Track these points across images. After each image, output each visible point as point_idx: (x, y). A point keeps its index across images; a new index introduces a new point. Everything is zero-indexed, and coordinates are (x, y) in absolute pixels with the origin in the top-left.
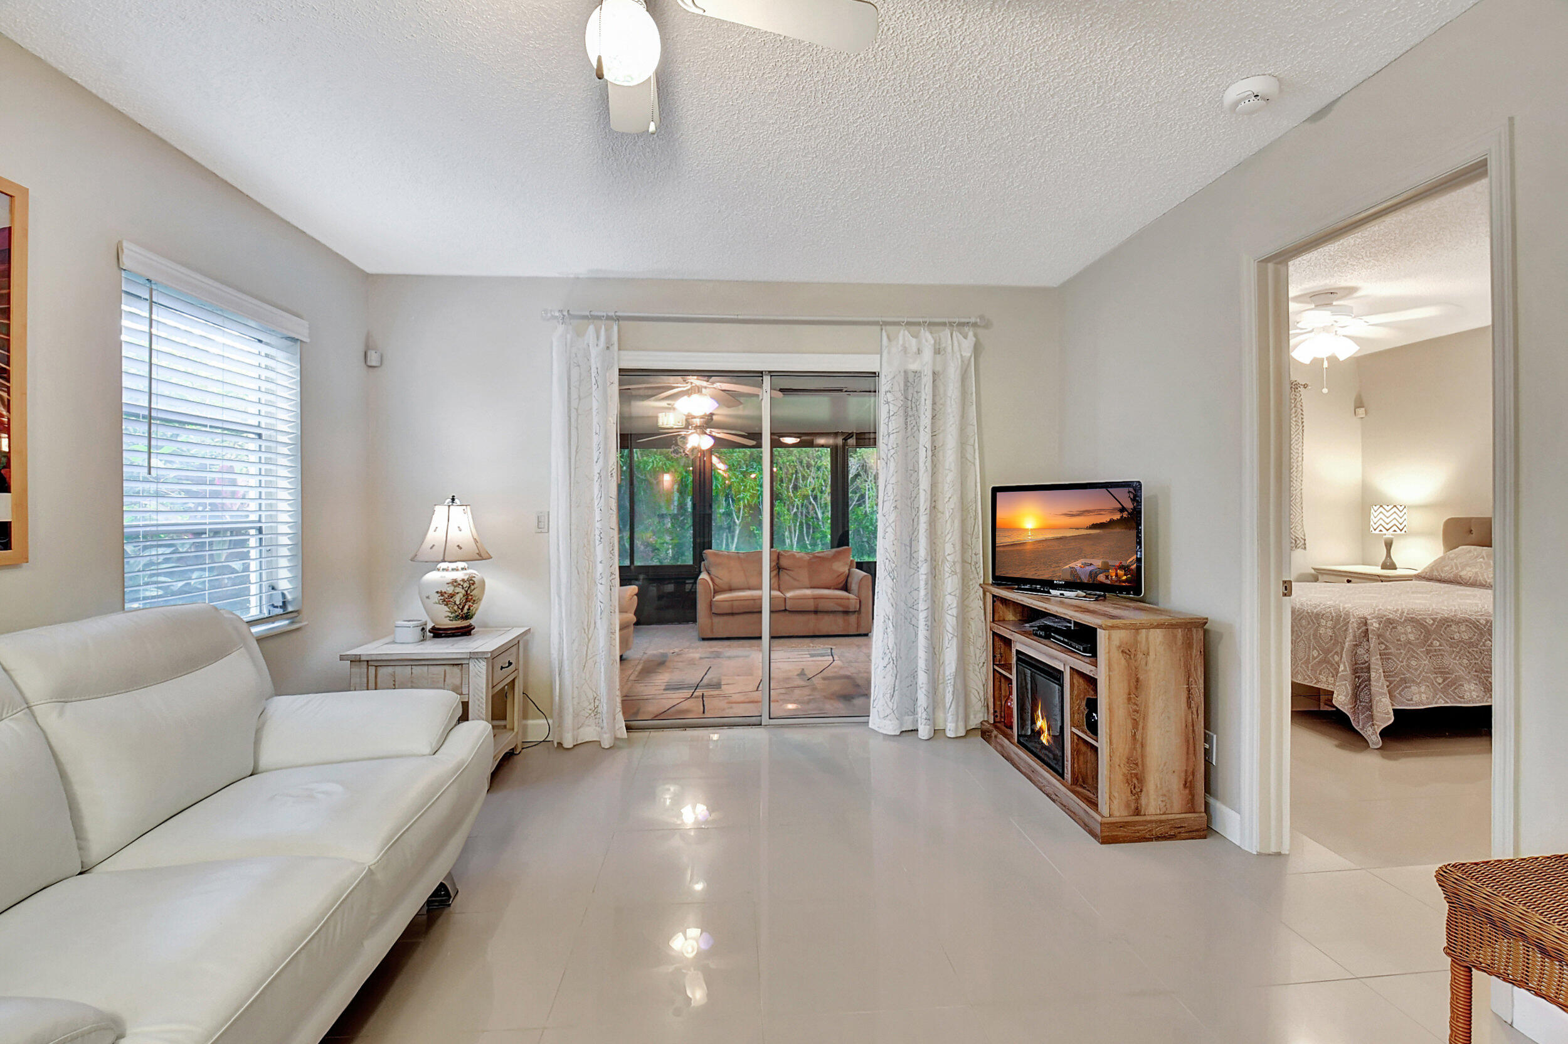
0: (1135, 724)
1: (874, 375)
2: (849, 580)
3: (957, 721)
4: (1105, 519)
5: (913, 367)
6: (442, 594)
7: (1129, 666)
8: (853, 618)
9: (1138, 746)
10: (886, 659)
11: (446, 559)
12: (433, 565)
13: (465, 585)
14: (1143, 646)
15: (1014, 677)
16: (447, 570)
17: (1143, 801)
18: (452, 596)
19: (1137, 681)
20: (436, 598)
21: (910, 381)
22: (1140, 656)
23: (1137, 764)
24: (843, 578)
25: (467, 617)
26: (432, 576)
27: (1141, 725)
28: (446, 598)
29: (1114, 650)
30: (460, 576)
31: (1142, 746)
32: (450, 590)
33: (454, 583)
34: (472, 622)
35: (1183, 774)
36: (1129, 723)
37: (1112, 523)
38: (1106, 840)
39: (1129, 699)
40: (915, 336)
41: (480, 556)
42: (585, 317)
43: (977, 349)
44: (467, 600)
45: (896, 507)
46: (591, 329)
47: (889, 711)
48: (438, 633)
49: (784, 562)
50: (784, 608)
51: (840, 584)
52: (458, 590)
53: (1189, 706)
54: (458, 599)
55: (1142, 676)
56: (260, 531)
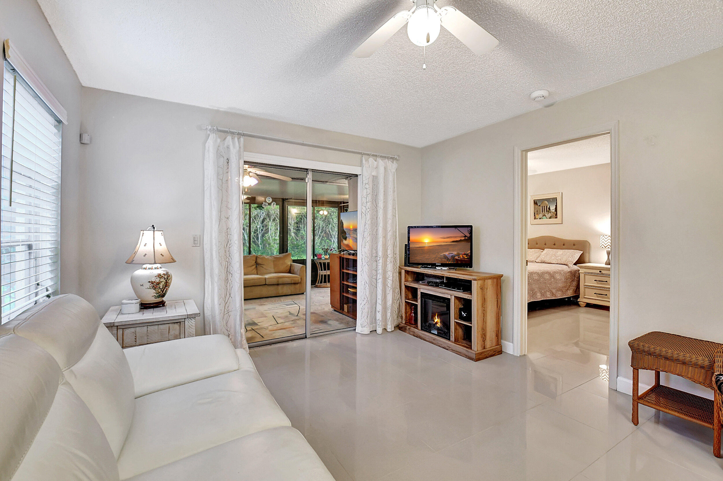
2: (292, 268)
3: (392, 324)
4: (458, 239)
6: (152, 283)
7: (482, 294)
8: (298, 286)
9: (485, 323)
10: (365, 301)
11: (156, 262)
12: (140, 265)
13: (166, 277)
14: (486, 287)
15: (419, 303)
16: (151, 268)
17: (486, 344)
18: (158, 284)
19: (485, 299)
20: (149, 285)
21: (374, 179)
22: (485, 290)
23: (484, 330)
24: (289, 268)
25: (163, 296)
26: (139, 272)
27: (485, 314)
28: (154, 285)
29: (479, 288)
30: (161, 272)
31: (486, 323)
32: (158, 280)
33: (159, 276)
34: (164, 299)
35: (496, 332)
36: (482, 314)
37: (461, 241)
38: (477, 360)
39: (482, 306)
40: (376, 161)
41: (173, 260)
42: (226, 132)
44: (166, 286)
46: (229, 138)
47: (366, 324)
48: (145, 306)
49: (259, 261)
50: (265, 284)
51: (287, 270)
52: (162, 280)
53: (497, 307)
54: (161, 286)
55: (486, 297)
56: (30, 247)
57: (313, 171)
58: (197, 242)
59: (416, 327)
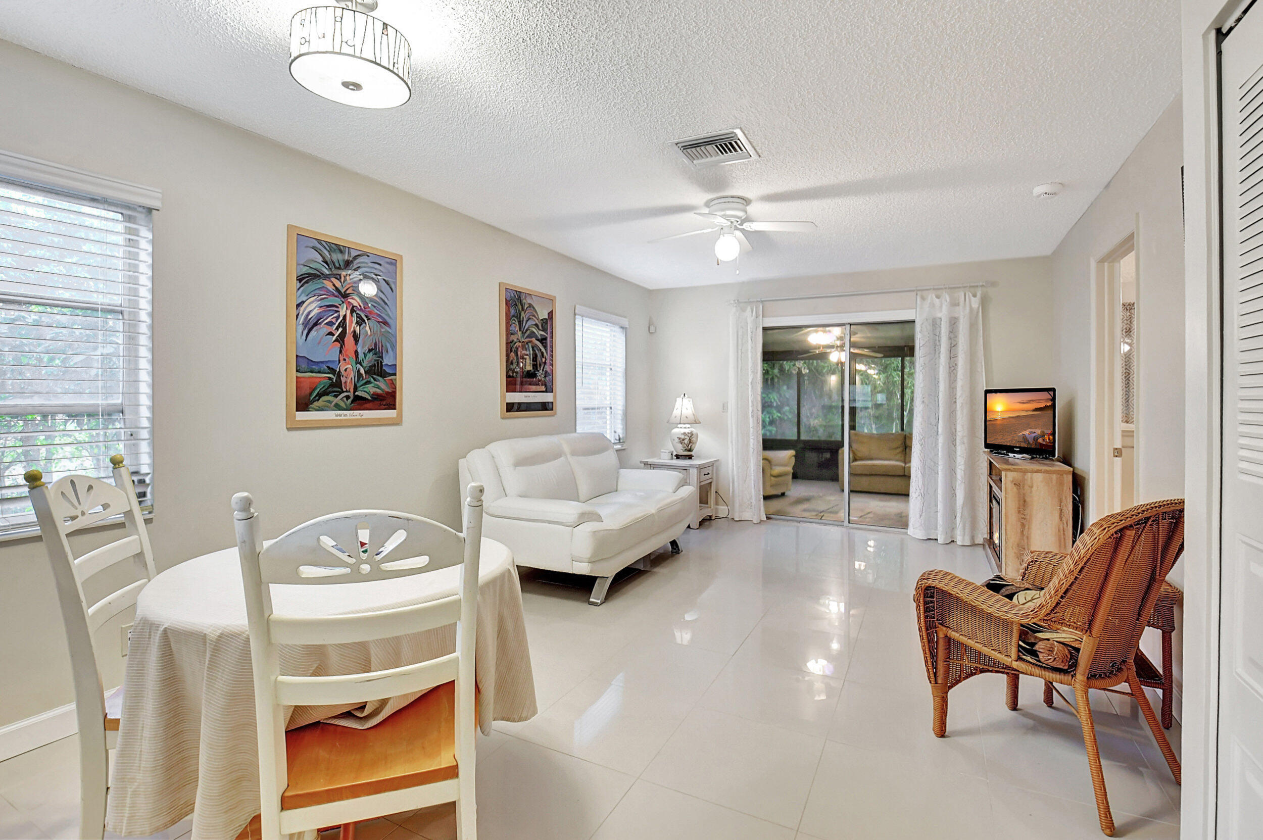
0: (1023, 525)
1: (913, 322)
3: (964, 535)
4: (1040, 406)
5: (939, 315)
6: (679, 439)
7: (1019, 493)
9: (1024, 538)
11: (684, 421)
12: (676, 425)
13: (689, 435)
14: (1029, 482)
16: (681, 428)
18: (683, 440)
19: (1025, 501)
20: (677, 440)
21: (935, 324)
22: (1026, 487)
23: (1024, 549)
25: (690, 450)
26: (675, 431)
27: (1027, 527)
28: (681, 441)
29: (1009, 482)
30: (687, 431)
31: (1028, 538)
32: (683, 437)
33: (684, 434)
34: (692, 453)
36: (1019, 524)
39: (1019, 512)
40: (938, 297)
41: (696, 422)
42: (745, 302)
43: (984, 302)
44: (690, 442)
45: (923, 402)
46: (749, 309)
47: (918, 524)
48: (678, 457)
52: (687, 437)
53: (1061, 519)
54: (686, 441)
55: (1028, 499)
56: (611, 408)
58: (725, 407)
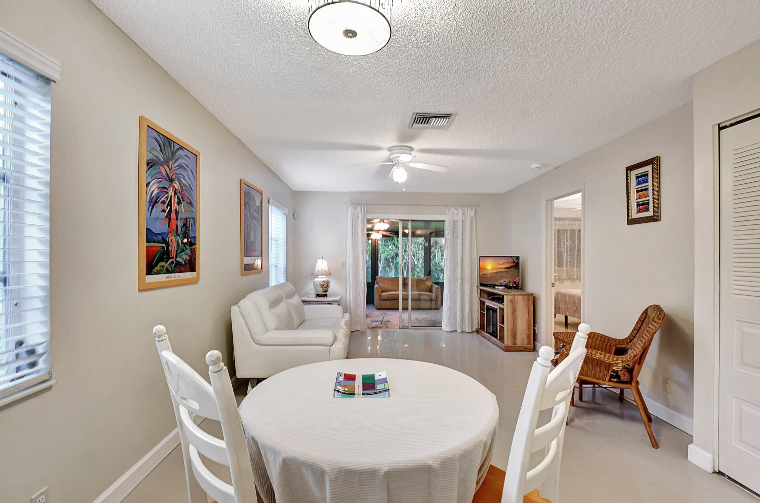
0: (514, 321)
1: (444, 221)
2: (432, 288)
3: (469, 328)
4: (509, 265)
5: (456, 218)
6: (321, 284)
7: (512, 305)
8: (434, 303)
9: (515, 326)
10: (447, 308)
11: (323, 274)
12: (317, 276)
13: (327, 282)
14: (516, 300)
15: (485, 313)
16: (321, 278)
17: (516, 341)
18: (324, 285)
19: (515, 309)
20: (320, 285)
21: (455, 223)
22: (515, 302)
23: (514, 331)
24: (429, 288)
25: (326, 291)
27: (516, 321)
28: (322, 286)
29: (508, 301)
30: (325, 280)
32: (323, 284)
33: (324, 281)
34: (327, 293)
35: (527, 335)
36: (512, 320)
37: (511, 266)
38: (506, 351)
39: (512, 314)
40: (456, 210)
41: (329, 274)
42: (357, 204)
43: (476, 214)
44: (327, 287)
45: (450, 262)
46: (359, 208)
47: (448, 324)
48: (318, 296)
49: (406, 281)
51: (428, 290)
52: (325, 283)
53: (529, 316)
54: (325, 286)
55: (516, 308)
56: (276, 266)
57: (412, 221)
58: (344, 265)
59: (484, 331)
